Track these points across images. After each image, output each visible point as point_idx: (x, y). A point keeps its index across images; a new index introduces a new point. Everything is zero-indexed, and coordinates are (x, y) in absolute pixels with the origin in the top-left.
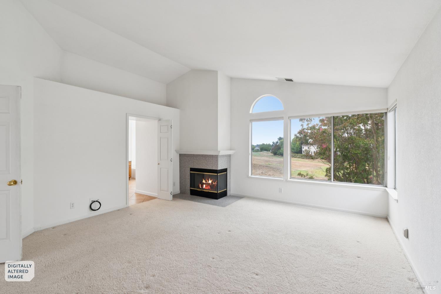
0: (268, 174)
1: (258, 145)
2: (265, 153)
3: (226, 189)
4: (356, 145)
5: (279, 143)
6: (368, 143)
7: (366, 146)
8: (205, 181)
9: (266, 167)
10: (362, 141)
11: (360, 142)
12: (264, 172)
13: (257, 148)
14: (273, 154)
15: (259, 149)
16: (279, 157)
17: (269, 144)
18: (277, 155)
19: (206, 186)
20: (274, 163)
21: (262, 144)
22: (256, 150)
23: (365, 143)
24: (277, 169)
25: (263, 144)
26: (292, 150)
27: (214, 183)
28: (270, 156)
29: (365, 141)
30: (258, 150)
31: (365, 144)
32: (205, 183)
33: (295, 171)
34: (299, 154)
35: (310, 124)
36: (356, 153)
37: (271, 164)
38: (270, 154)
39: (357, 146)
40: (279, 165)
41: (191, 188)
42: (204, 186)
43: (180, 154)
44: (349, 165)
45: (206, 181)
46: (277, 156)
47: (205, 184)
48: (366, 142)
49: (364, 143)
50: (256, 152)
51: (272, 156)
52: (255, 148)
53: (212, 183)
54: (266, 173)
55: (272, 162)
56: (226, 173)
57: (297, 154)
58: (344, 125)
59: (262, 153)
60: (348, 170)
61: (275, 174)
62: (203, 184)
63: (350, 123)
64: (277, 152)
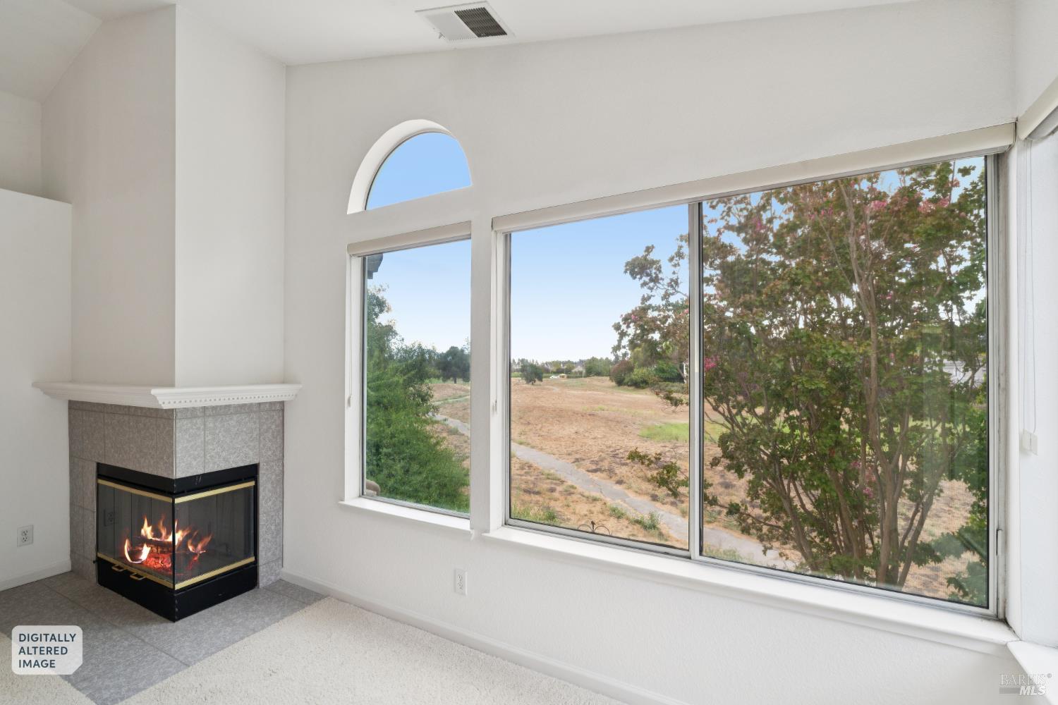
0: (591, 437)
1: (581, 362)
2: (594, 380)
3: (252, 559)
4: (811, 360)
5: (629, 356)
6: (852, 351)
7: (848, 365)
8: (153, 530)
9: (589, 417)
10: (834, 346)
11: (827, 348)
12: (581, 430)
13: (579, 369)
14: (614, 384)
15: (584, 371)
16: (628, 390)
17: (607, 359)
18: (625, 385)
19: (151, 552)
20: (614, 406)
21: (590, 358)
22: (576, 372)
23: (843, 351)
24: (618, 422)
25: (594, 359)
26: (661, 374)
27: (191, 548)
28: (609, 387)
29: (842, 347)
30: (581, 373)
31: (844, 355)
32: (150, 537)
33: (660, 427)
34: (677, 384)
35: (673, 294)
36: (813, 387)
37: (606, 407)
38: (607, 382)
39: (816, 362)
40: (625, 410)
41: (100, 555)
42: (146, 551)
43: (70, 402)
44: (789, 425)
45: (157, 533)
46: (625, 387)
47: (149, 542)
48: (846, 350)
49: (839, 353)
50: (577, 377)
51: (613, 387)
52: (573, 368)
53: (184, 543)
54: (587, 434)
55: (609, 403)
56: (252, 484)
57: (671, 384)
58: (772, 291)
59: (587, 380)
60: (785, 445)
61: (608, 435)
62: (140, 541)
63: (792, 279)
64: (624, 379)
